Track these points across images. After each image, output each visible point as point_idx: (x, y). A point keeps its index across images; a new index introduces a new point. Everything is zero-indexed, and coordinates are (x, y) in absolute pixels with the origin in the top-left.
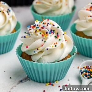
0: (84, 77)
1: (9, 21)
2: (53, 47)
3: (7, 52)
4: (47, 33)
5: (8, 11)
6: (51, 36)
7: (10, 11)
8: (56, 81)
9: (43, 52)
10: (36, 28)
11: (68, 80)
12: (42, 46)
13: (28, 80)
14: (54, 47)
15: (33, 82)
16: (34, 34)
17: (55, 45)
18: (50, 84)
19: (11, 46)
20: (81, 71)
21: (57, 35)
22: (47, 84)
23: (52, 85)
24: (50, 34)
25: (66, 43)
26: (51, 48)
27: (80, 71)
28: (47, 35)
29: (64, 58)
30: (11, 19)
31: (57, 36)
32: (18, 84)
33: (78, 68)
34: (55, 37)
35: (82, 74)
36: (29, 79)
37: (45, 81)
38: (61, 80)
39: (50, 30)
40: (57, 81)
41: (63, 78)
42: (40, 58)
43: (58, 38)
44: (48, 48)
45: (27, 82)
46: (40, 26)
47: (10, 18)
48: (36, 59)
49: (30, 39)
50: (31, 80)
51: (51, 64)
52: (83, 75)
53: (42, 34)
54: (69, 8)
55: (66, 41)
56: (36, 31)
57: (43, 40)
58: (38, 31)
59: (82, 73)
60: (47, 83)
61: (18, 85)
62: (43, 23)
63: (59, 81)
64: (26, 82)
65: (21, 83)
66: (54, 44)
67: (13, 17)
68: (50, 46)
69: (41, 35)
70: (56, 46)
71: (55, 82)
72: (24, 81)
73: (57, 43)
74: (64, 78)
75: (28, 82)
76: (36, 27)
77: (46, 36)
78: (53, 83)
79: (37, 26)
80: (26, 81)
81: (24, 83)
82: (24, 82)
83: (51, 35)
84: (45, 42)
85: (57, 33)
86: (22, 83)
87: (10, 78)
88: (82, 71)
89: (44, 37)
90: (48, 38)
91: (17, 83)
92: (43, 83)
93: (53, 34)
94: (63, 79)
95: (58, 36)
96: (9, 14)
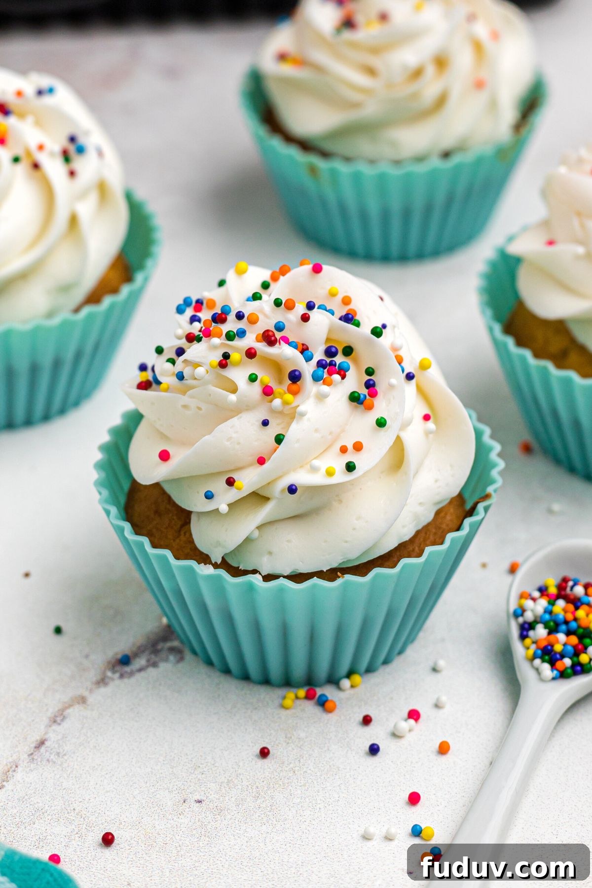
0: (537, 662)
1: (73, 221)
2: (330, 473)
3: (62, 411)
4: (295, 377)
5: (72, 149)
6: (321, 397)
7: (81, 150)
8: (349, 675)
9: (267, 499)
10: (230, 337)
11: (435, 670)
12: (261, 461)
13: (172, 650)
14: (341, 477)
15: (203, 669)
16: (207, 377)
17: (348, 458)
18: (310, 696)
19: (87, 372)
20: (520, 612)
21: (370, 385)
22: (291, 694)
23: (323, 703)
24: (316, 378)
25: (428, 433)
26: (318, 479)
27: (516, 615)
28: (295, 393)
29: (407, 538)
30: (86, 209)
31: (364, 391)
32: (102, 681)
33: (513, 569)
34: (354, 398)
35: (523, 637)
36: (176, 643)
37: (275, 669)
38: (386, 662)
39: (319, 355)
40: (357, 678)
41: (400, 653)
42: (248, 540)
43: (370, 408)
44: (301, 478)
45: (163, 666)
46: (253, 321)
47: (82, 195)
48: (218, 544)
49: (185, 407)
50: (188, 656)
51: (314, 586)
52: (531, 652)
53: (266, 378)
54: (493, 105)
55: (427, 418)
56: (225, 361)
57: (265, 423)
58: (235, 356)
59: (526, 629)
60: (288, 683)
61: (103, 690)
62: (278, 303)
63: (370, 670)
64: (152, 671)
65: (122, 676)
66: (344, 450)
67: (102, 188)
68: (314, 470)
69: (257, 388)
70: (350, 467)
71: (346, 683)
72: (141, 662)
73: (358, 447)
74: (410, 651)
75: (167, 667)
76: (225, 328)
77: (289, 397)
78: (328, 691)
79: (231, 325)
80: (155, 665)
81: (139, 676)
82: (140, 670)
83: (325, 388)
84: (279, 440)
85: (370, 372)
86: (131, 674)
87: (58, 630)
88: (529, 616)
89: (277, 402)
90: (302, 415)
91: (93, 675)
92: (266, 681)
93: (336, 377)
94: (397, 662)
95: (373, 394)
96: (72, 173)
